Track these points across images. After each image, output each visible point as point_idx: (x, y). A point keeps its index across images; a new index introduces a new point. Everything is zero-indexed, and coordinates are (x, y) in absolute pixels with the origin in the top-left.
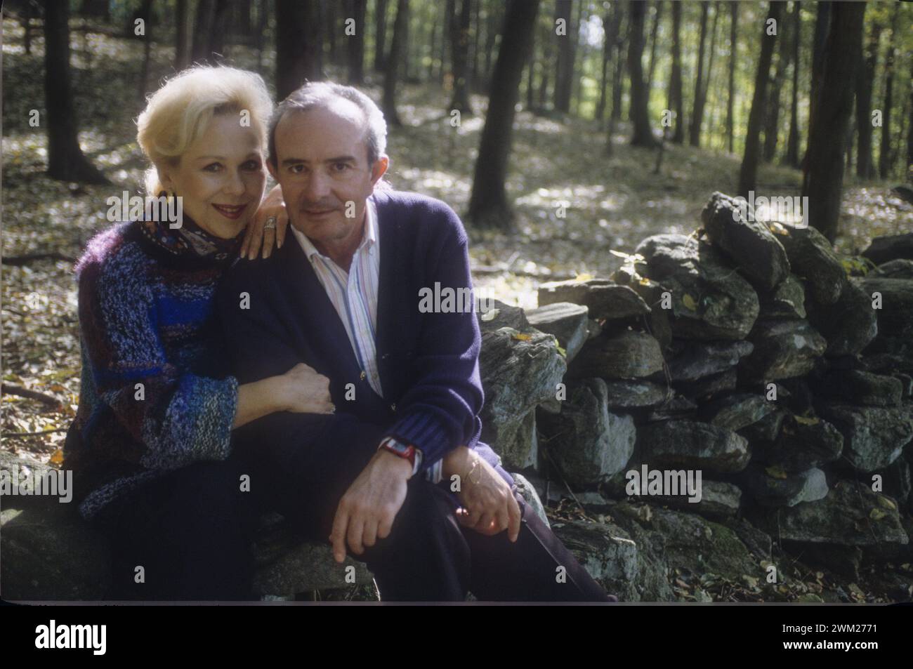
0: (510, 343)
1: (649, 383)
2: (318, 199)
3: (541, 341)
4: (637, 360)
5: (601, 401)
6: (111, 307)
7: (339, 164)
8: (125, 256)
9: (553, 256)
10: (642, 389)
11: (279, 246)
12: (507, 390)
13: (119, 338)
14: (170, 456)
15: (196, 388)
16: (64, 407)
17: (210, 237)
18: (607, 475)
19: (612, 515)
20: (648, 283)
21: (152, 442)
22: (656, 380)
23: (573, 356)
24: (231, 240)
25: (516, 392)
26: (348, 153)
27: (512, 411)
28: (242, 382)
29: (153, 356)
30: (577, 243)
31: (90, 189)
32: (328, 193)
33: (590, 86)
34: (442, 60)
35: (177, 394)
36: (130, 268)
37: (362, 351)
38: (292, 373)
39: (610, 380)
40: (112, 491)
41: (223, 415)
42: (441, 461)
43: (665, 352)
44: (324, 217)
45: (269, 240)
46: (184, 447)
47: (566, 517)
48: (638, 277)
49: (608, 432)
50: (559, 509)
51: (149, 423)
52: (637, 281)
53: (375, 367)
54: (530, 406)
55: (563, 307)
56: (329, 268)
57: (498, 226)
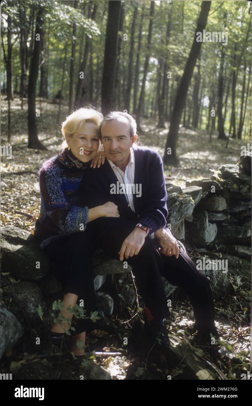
0: (176, 198)
1: (222, 213)
2: (114, 149)
3: (186, 197)
4: (218, 205)
5: (206, 218)
6: (49, 185)
7: (120, 138)
8: (53, 168)
9: (191, 174)
10: (219, 215)
11: (103, 164)
12: (175, 213)
13: (52, 195)
14: (68, 232)
15: (75, 211)
16: (34, 218)
17: (81, 162)
18: (207, 243)
19: (209, 255)
20: (222, 180)
21: (62, 228)
22: (224, 212)
23: (197, 203)
24: (87, 163)
25: (178, 214)
26: (123, 134)
27: (176, 220)
28: (90, 208)
29: (62, 200)
30: (199, 170)
31: (41, 151)
32: (117, 147)
33: (205, 119)
34: (155, 111)
35: (69, 212)
36: (55, 172)
37: (129, 198)
38: (105, 205)
39: (209, 212)
40: (50, 240)
41: (84, 219)
42: (154, 233)
43: (227, 203)
44: (116, 155)
45: (100, 162)
46: (72, 229)
47: (194, 255)
48: (219, 178)
49: (208, 229)
50: (192, 253)
51: (61, 222)
52: (218, 180)
53: (133, 203)
54: (182, 218)
55: (194, 187)
56: (118, 171)
57: (173, 164)
